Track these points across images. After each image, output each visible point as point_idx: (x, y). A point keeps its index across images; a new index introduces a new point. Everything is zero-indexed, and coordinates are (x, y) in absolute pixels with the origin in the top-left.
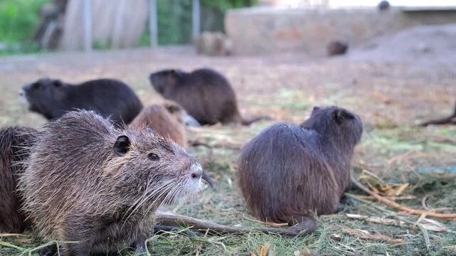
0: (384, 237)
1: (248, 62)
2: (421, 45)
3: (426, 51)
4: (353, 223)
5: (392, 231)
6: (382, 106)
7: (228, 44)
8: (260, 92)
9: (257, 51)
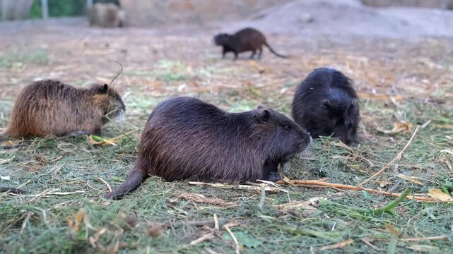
0: (219, 200)
1: (138, 33)
2: (307, 16)
3: (311, 21)
4: (193, 188)
5: (228, 195)
6: (257, 75)
7: (121, 15)
8: (141, 63)
9: (151, 22)
